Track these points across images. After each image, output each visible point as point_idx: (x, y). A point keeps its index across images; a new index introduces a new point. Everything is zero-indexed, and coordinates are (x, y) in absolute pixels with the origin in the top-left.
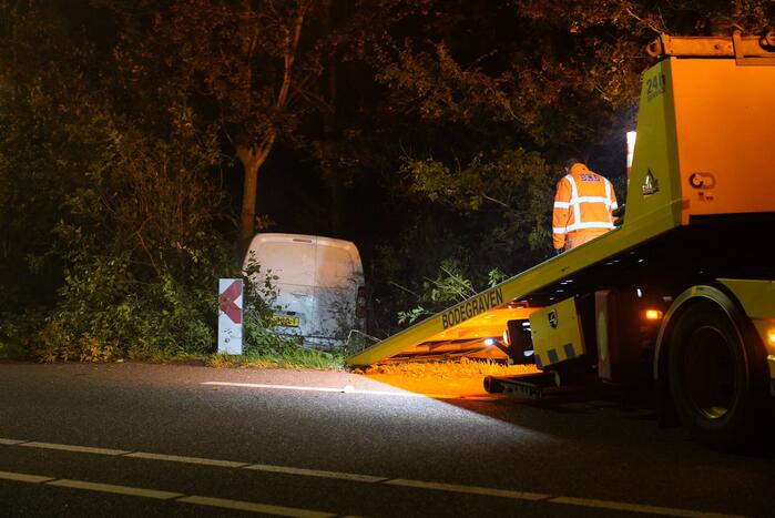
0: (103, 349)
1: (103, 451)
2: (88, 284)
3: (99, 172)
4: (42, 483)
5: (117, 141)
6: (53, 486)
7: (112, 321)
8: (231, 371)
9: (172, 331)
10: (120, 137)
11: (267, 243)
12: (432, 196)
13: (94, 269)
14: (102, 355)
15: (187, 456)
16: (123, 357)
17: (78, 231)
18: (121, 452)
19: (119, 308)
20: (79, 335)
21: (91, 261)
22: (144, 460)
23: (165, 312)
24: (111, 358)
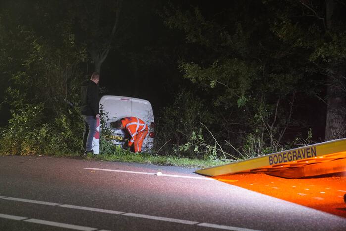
0: (31, 150)
1: (47, 203)
2: (24, 118)
3: (29, 64)
4: (22, 220)
5: (38, 49)
6: (28, 222)
7: (36, 137)
8: (96, 163)
9: (66, 142)
10: (40, 47)
11: (108, 100)
12: (193, 80)
13: (26, 111)
14: (31, 153)
15: (91, 207)
16: (41, 154)
17: (18, 92)
18: (57, 204)
19: (40, 130)
20: (20, 143)
21: (25, 107)
22: (70, 209)
23: (63, 133)
24: (35, 154)
